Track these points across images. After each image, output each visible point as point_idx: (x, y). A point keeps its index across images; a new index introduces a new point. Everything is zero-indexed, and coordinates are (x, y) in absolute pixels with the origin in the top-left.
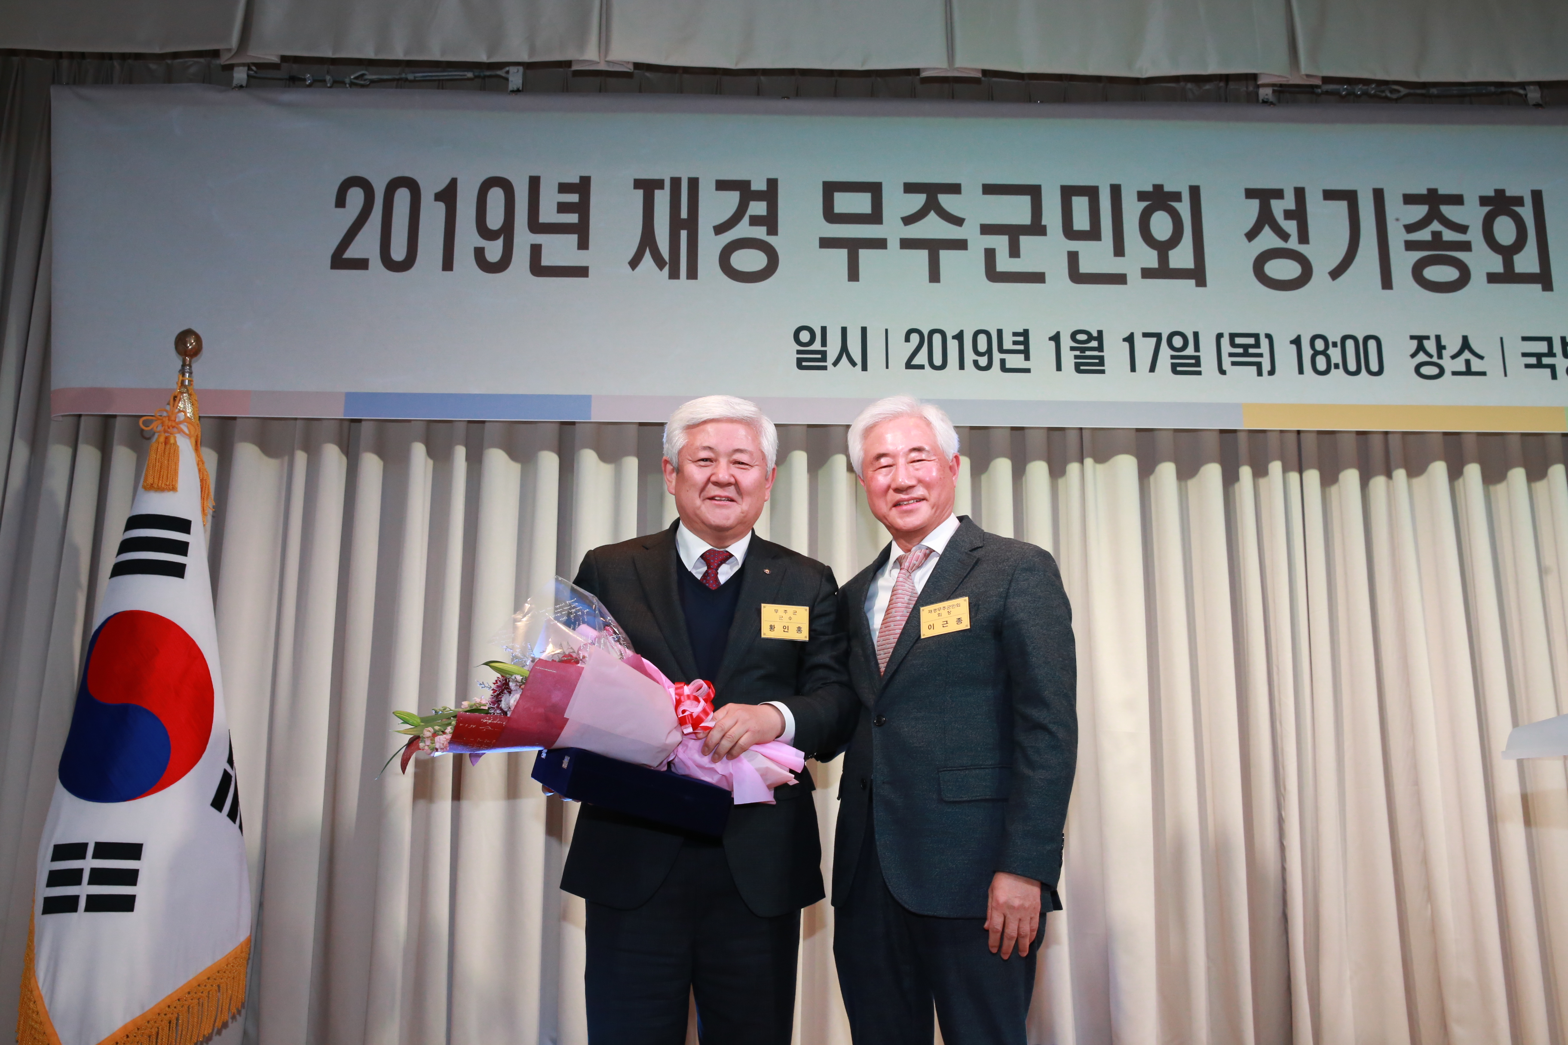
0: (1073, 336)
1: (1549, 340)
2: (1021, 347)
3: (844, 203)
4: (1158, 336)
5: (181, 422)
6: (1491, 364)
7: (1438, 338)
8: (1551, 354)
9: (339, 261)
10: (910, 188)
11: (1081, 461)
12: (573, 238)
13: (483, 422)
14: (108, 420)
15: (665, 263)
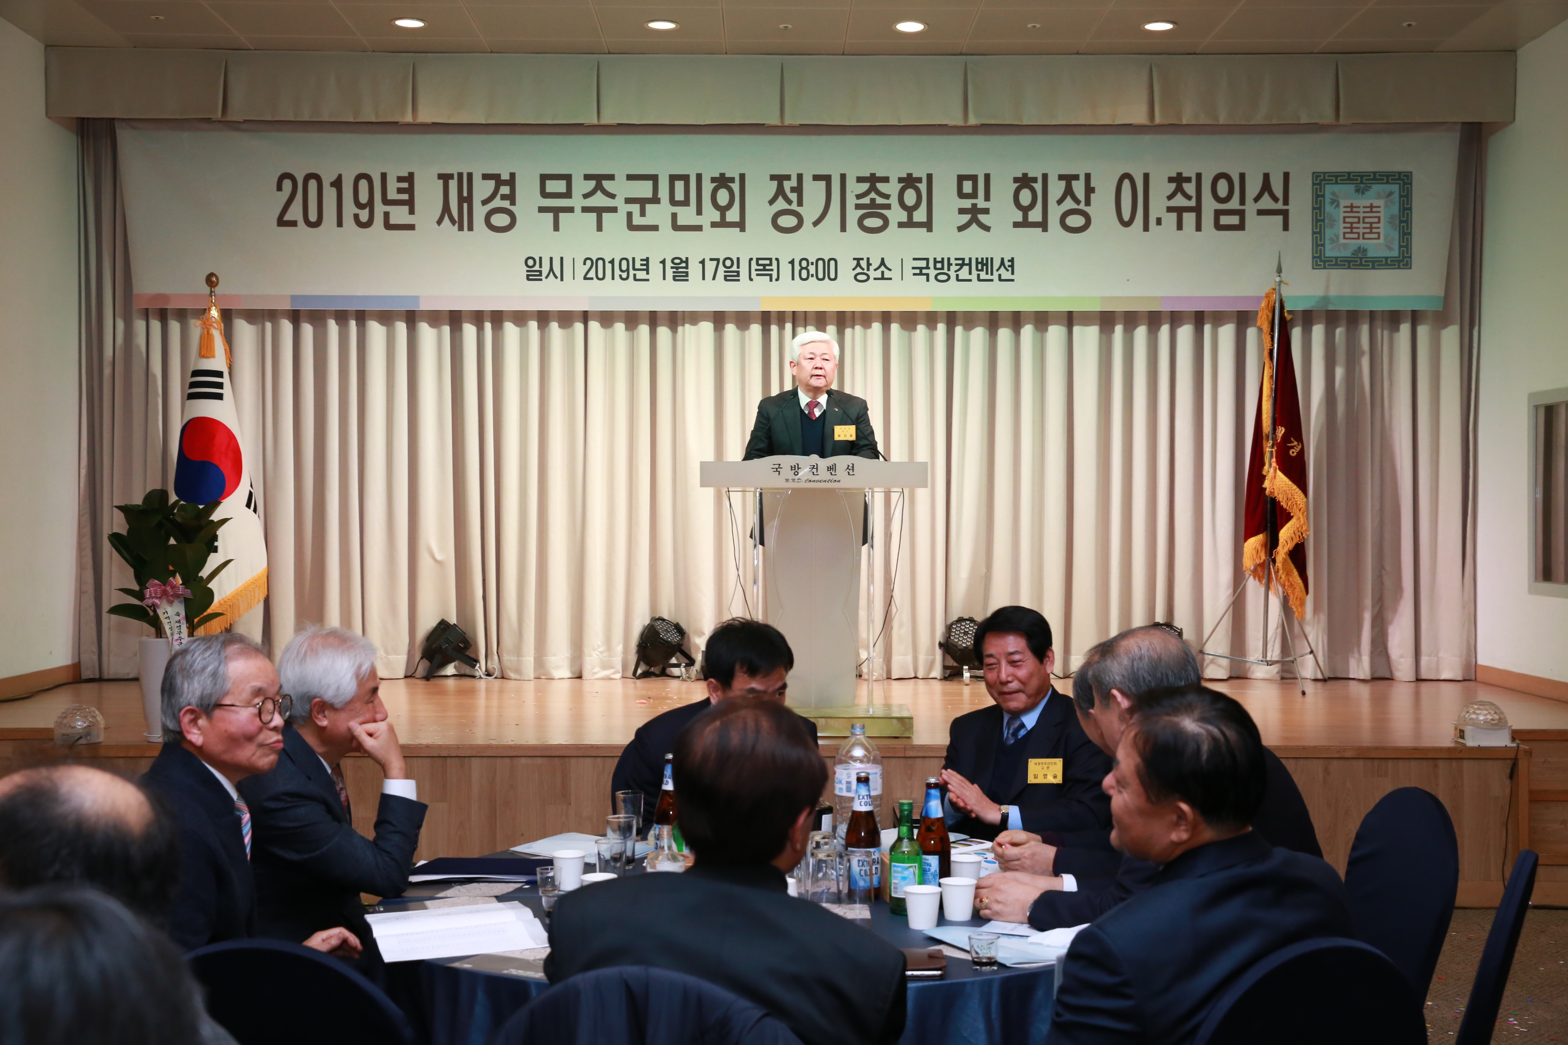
0: (673, 261)
1: (927, 260)
2: (645, 267)
3: (551, 186)
4: (718, 260)
5: (214, 322)
6: (895, 274)
7: (868, 259)
8: (927, 267)
9: (281, 222)
10: (587, 177)
12: (406, 208)
13: (366, 309)
14: (164, 310)
15: (456, 222)
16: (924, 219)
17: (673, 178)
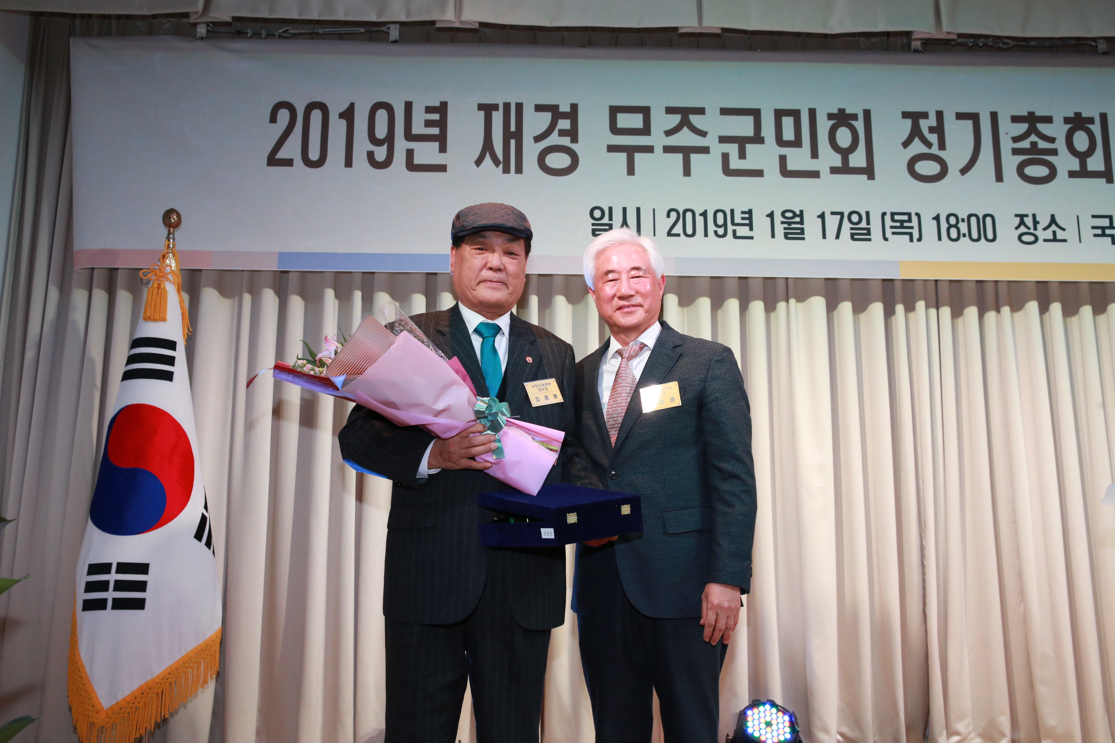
0: (783, 214)
1: (1111, 218)
2: (747, 222)
3: (624, 121)
4: (842, 214)
5: (168, 274)
6: (1070, 234)
7: (1034, 216)
8: (1111, 227)
9: (273, 161)
10: (670, 110)
11: (787, 301)
12: (436, 145)
13: (374, 273)
14: (112, 272)
15: (500, 163)
16: (1102, 168)
17: (779, 114)
